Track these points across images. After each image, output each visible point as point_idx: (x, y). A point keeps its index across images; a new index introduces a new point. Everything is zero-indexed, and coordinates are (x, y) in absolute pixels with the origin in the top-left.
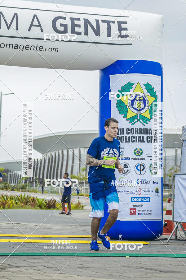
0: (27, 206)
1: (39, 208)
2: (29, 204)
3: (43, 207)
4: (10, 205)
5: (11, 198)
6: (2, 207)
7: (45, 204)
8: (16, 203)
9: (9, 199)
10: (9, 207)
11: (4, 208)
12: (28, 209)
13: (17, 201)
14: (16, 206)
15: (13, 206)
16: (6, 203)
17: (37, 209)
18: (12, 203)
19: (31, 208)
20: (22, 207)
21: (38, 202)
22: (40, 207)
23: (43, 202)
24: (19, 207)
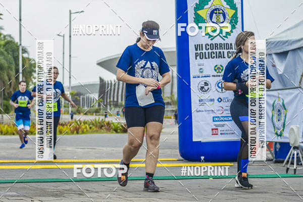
0: (102, 130)
1: (114, 132)
2: (103, 128)
3: (119, 131)
4: (84, 130)
5: (85, 123)
6: (75, 132)
7: (121, 127)
8: (90, 128)
9: (82, 124)
10: (83, 132)
11: (78, 133)
12: (103, 133)
13: (91, 126)
14: (90, 130)
15: (87, 131)
16: (79, 128)
17: (112, 133)
18: (86, 128)
19: (107, 133)
20: (97, 132)
21: (114, 126)
22: (116, 131)
23: (119, 126)
24: (93, 132)
